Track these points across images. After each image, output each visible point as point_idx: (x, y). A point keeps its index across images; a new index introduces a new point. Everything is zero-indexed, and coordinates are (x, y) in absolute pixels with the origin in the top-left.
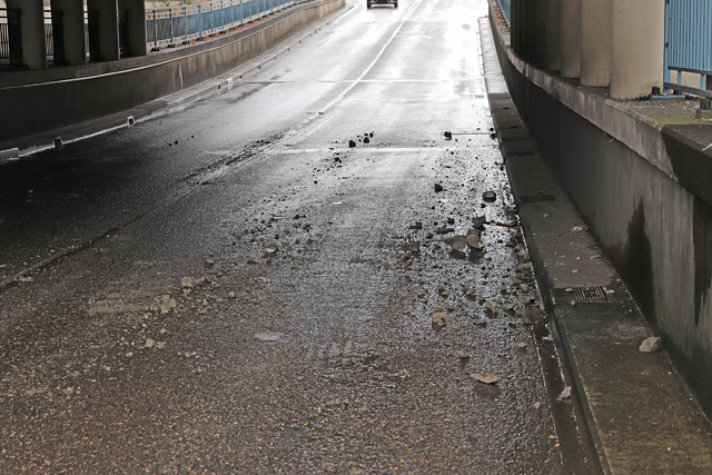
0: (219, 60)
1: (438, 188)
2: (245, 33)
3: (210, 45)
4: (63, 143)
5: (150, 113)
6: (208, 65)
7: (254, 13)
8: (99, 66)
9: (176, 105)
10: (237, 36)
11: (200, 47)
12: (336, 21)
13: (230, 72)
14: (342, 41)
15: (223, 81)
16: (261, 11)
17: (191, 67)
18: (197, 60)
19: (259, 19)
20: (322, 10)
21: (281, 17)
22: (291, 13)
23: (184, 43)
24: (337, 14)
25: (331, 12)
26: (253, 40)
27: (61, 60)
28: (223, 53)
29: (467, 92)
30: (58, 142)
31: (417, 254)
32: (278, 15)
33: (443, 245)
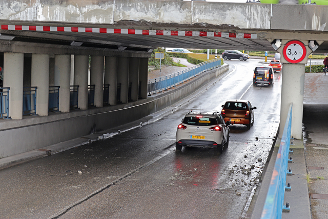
0: (172, 98)
1: (246, 157)
2: (183, 87)
3: (169, 93)
4: (121, 132)
5: (147, 121)
6: (168, 101)
7: (187, 77)
8: (132, 103)
9: (157, 118)
10: (180, 88)
11: (166, 94)
12: (224, 79)
13: (176, 103)
14: (225, 90)
15: (174, 108)
16: (190, 76)
17: (162, 102)
18: (164, 99)
19: (189, 80)
20: (217, 73)
21: (199, 78)
22: (203, 76)
23: (160, 92)
24: (224, 75)
25: (222, 74)
26: (186, 89)
27: (118, 102)
28: (174, 96)
29: (272, 120)
30: (119, 132)
31: (233, 173)
32: (197, 77)
33: (241, 171)
